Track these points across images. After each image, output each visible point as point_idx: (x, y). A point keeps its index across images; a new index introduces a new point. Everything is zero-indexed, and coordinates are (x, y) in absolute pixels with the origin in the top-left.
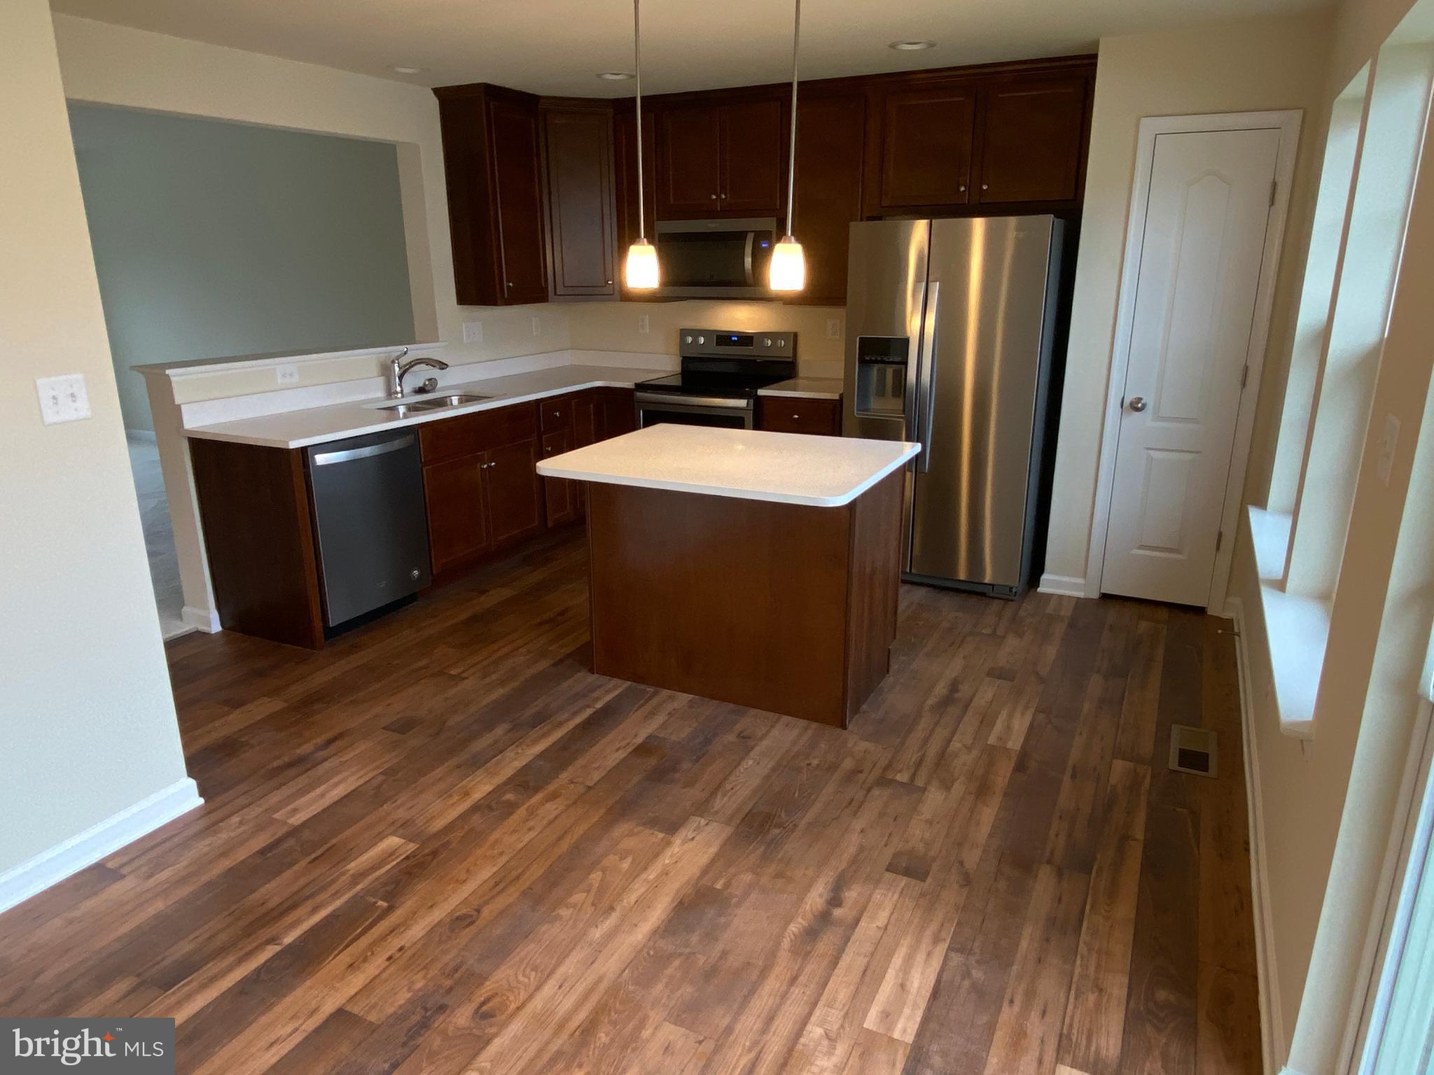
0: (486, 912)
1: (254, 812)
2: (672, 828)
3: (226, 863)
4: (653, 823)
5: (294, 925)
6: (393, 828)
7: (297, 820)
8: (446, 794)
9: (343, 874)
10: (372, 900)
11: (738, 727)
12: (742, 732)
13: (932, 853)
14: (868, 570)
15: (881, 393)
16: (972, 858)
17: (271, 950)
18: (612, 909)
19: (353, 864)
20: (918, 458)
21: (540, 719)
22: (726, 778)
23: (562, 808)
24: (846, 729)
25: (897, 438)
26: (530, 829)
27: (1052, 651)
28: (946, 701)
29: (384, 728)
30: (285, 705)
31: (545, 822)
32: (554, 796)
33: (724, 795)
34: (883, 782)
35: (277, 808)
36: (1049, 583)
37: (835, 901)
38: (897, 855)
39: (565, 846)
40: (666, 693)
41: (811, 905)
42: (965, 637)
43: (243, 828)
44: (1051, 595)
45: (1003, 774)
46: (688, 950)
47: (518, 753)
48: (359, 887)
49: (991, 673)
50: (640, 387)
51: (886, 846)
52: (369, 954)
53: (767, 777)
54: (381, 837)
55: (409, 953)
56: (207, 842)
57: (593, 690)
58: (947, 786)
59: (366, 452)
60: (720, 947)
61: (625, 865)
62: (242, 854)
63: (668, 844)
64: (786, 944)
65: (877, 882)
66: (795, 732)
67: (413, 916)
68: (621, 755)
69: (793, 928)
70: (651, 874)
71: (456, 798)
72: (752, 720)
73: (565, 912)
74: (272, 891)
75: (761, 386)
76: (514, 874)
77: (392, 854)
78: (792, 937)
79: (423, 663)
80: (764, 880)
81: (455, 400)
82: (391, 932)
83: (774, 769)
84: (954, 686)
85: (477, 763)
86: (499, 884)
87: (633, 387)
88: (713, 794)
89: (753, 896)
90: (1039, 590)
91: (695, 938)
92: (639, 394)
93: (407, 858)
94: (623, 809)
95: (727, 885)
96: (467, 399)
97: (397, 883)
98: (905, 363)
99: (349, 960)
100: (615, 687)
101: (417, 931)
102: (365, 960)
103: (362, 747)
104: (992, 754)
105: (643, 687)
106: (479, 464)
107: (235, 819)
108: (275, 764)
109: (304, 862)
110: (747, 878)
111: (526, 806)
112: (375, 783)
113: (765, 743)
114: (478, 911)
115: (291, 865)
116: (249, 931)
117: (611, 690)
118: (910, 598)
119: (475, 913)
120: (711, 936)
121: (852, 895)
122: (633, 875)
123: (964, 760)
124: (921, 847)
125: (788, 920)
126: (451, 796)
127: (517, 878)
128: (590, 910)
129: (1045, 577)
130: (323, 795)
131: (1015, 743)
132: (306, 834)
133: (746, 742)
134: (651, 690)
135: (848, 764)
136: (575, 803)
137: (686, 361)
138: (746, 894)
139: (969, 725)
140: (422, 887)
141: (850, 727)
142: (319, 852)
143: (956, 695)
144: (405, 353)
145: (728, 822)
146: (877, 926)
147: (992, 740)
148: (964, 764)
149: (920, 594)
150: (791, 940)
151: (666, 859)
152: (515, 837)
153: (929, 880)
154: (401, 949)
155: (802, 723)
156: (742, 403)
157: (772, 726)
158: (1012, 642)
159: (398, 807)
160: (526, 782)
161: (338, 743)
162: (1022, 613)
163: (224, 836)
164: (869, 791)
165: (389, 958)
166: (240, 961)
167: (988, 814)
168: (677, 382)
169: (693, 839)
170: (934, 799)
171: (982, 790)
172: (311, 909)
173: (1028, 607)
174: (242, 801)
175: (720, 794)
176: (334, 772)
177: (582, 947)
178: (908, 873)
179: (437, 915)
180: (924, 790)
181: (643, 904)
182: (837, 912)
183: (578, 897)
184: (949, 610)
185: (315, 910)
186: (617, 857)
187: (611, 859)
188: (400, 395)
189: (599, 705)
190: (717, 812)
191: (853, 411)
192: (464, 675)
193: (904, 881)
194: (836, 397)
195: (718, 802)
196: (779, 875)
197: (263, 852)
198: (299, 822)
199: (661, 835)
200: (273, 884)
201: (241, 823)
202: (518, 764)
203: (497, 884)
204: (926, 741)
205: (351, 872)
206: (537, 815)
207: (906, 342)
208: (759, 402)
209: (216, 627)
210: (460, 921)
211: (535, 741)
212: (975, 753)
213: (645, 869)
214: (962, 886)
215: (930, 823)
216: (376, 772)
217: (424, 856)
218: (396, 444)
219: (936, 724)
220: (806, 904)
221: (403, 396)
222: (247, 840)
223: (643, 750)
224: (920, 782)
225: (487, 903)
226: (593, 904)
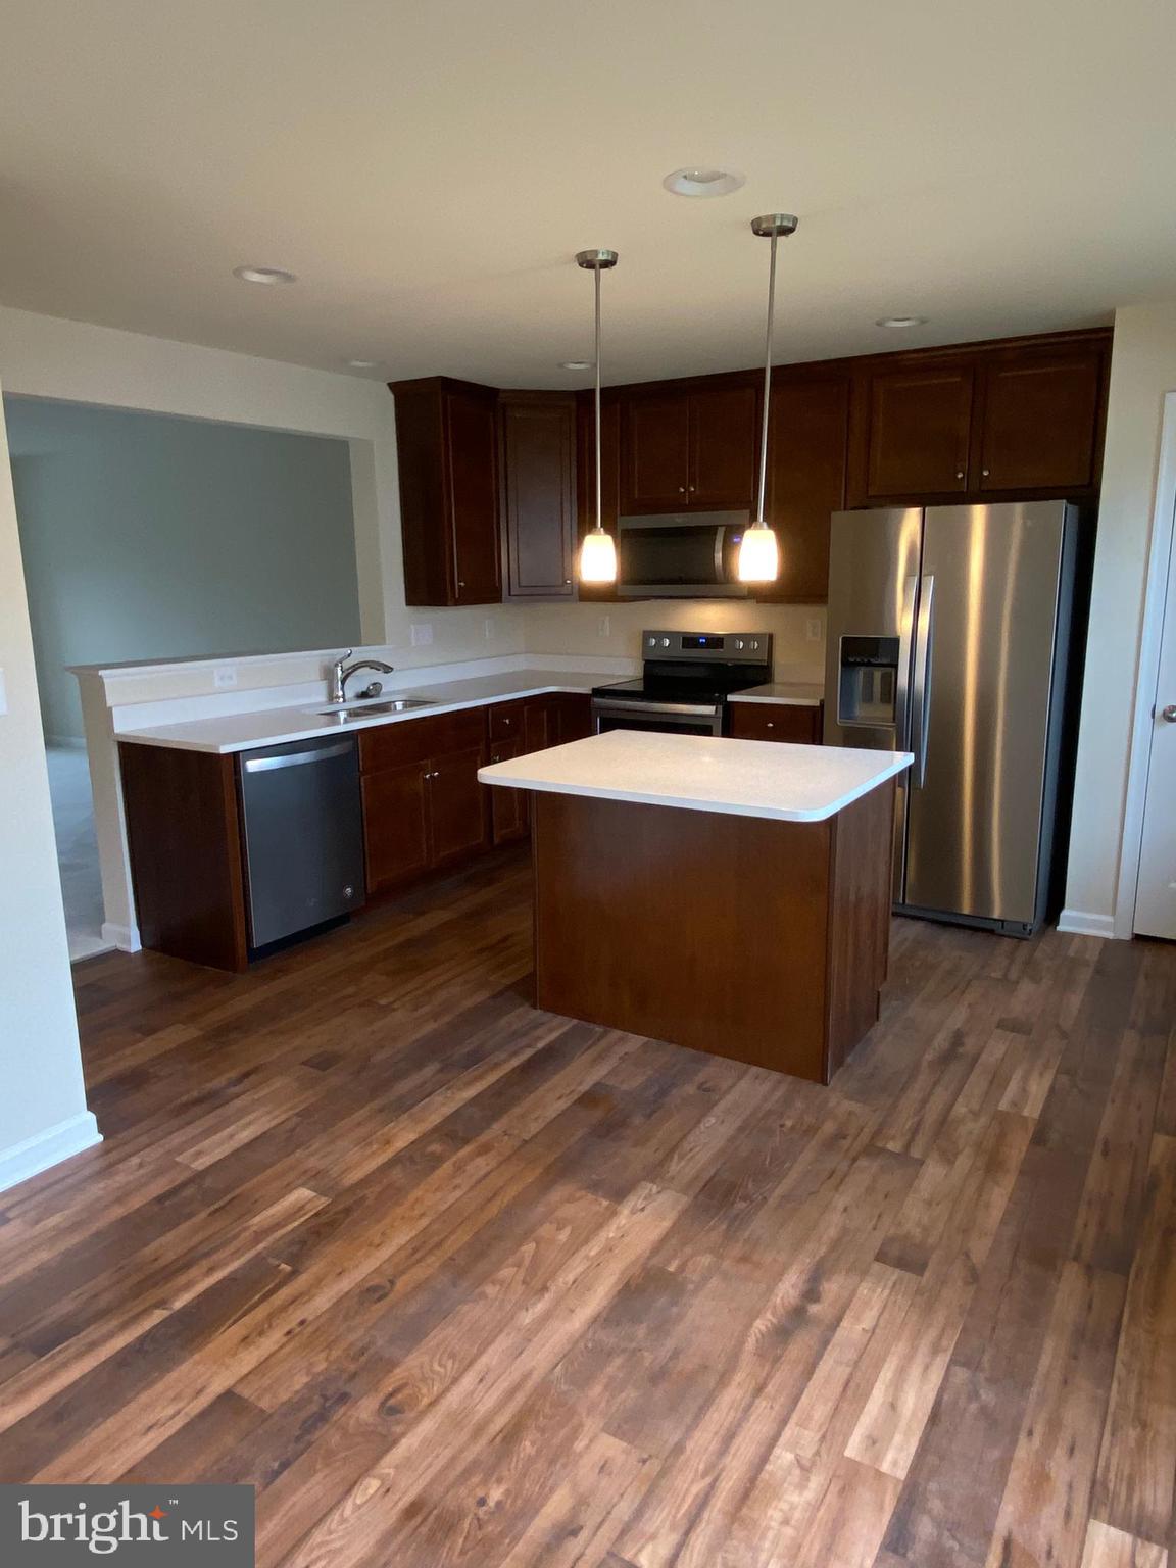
0: (400, 1285)
1: (153, 1154)
2: (619, 1194)
3: (118, 1212)
4: (595, 1187)
5: (187, 1287)
6: (304, 1178)
7: (200, 1164)
8: (365, 1141)
9: (245, 1229)
10: (273, 1261)
11: (700, 1077)
12: (702, 1084)
13: (931, 1241)
14: (853, 898)
15: (868, 698)
16: (980, 1249)
17: (158, 1316)
18: (545, 1289)
19: (257, 1219)
20: (911, 771)
21: (475, 1058)
22: (685, 1137)
23: (493, 1163)
24: (826, 1085)
25: (888, 749)
26: (455, 1188)
27: (1075, 1001)
28: (948, 1057)
29: (304, 1063)
30: (201, 1033)
31: (474, 1179)
32: (485, 1150)
33: (681, 1158)
34: (872, 1150)
35: (180, 1150)
36: (1071, 920)
37: (811, 1294)
38: (889, 1241)
39: (494, 1209)
40: (616, 1034)
41: (782, 1298)
42: (969, 981)
43: (142, 1171)
44: (1072, 936)
45: (1017, 1149)
46: (634, 1345)
47: (446, 1097)
48: (261, 1247)
49: (1001, 1025)
50: (599, 692)
51: (874, 1229)
52: (266, 1326)
53: (732, 1140)
54: (289, 1188)
55: (310, 1329)
56: (102, 1185)
57: (536, 1027)
58: (949, 1158)
59: (301, 758)
60: (670, 1344)
61: (563, 1236)
62: (136, 1202)
63: (614, 1213)
64: (751, 1344)
65: (864, 1273)
66: (765, 1087)
67: (318, 1283)
68: (563, 1105)
69: (760, 1325)
70: (593, 1249)
71: (375, 1147)
72: (718, 1069)
73: (491, 1290)
74: (168, 1245)
75: (732, 691)
76: (436, 1239)
77: (300, 1209)
78: (759, 1336)
79: (351, 990)
80: (726, 1264)
81: (399, 706)
82: (293, 1302)
83: (741, 1129)
84: (958, 1039)
85: (402, 1107)
86: (417, 1251)
87: (590, 692)
88: (668, 1156)
89: (714, 1282)
90: (1058, 928)
91: (641, 1331)
92: (596, 700)
93: (317, 1214)
94: (563, 1169)
95: (682, 1268)
96: (411, 704)
97: (303, 1243)
98: (896, 666)
99: (244, 1333)
100: (562, 1025)
101: (322, 1302)
102: (261, 1334)
103: (278, 1083)
104: (1004, 1122)
105: (592, 1026)
106: (421, 773)
107: (135, 1160)
108: (184, 1099)
109: (203, 1215)
110: (706, 1260)
111: (454, 1158)
112: (289, 1125)
113: (730, 1098)
114: (392, 1282)
115: (190, 1215)
116: (138, 1291)
117: (554, 1028)
118: (904, 934)
119: (388, 1285)
120: (661, 1330)
121: (832, 1288)
122: (572, 1248)
123: (970, 1129)
124: (917, 1232)
125: (754, 1314)
126: (370, 1144)
127: (439, 1245)
128: (519, 1289)
129: (1065, 913)
130: (231, 1137)
131: (1032, 1110)
132: (208, 1182)
133: (708, 1097)
134: (599, 1029)
135: (829, 1127)
136: (509, 1158)
137: (650, 666)
138: (705, 1279)
139: (977, 1084)
140: (332, 1250)
141: (832, 1084)
142: (221, 1203)
143: (961, 1050)
144: (349, 656)
145: (684, 1191)
146: (863, 1329)
147: (1003, 1105)
148: (970, 1133)
149: (915, 929)
150: (757, 1341)
151: (610, 1232)
152: (439, 1195)
153: (927, 1274)
154: (302, 1323)
155: (776, 1076)
156: (709, 710)
157: (740, 1078)
158: (1026, 988)
159: (313, 1154)
160: (455, 1132)
161: (253, 1078)
162: (1038, 955)
163: (120, 1179)
164: (855, 1160)
165: (289, 1333)
166: (124, 1326)
167: (999, 1197)
168: (639, 687)
169: (643, 1209)
170: (933, 1173)
171: (993, 1165)
172: (206, 1269)
173: (1045, 948)
174: (144, 1140)
175: (676, 1156)
176: (243, 1112)
177: (509, 1334)
178: (901, 1263)
179: (346, 1284)
180: (921, 1162)
181: (581, 1286)
182: (814, 1309)
183: (506, 1272)
184: (950, 948)
185: (211, 1270)
186: (555, 1226)
187: (546, 1230)
188: (341, 700)
189: (541, 1045)
190: (673, 1178)
191: (835, 719)
192: (395, 1006)
193: (895, 1274)
194: (815, 703)
195: (674, 1167)
196: (744, 1259)
197: (160, 1199)
198: (200, 1168)
199: (605, 1203)
200: (170, 1237)
201: (141, 1165)
202: (448, 1110)
203: (415, 1251)
204: (924, 1102)
205: (255, 1228)
206: (464, 1171)
207: (896, 642)
208: (729, 708)
209: (135, 946)
210: (372, 1293)
211: (469, 1084)
212: (983, 1120)
213: (586, 1241)
214: (966, 1283)
215: (929, 1203)
216: (291, 1112)
217: (336, 1213)
218: (334, 751)
219: (935, 1084)
220: (777, 1296)
221: (344, 701)
222: (145, 1184)
223: (589, 1099)
224: (916, 1153)
225: (403, 1273)
226: (524, 1282)
